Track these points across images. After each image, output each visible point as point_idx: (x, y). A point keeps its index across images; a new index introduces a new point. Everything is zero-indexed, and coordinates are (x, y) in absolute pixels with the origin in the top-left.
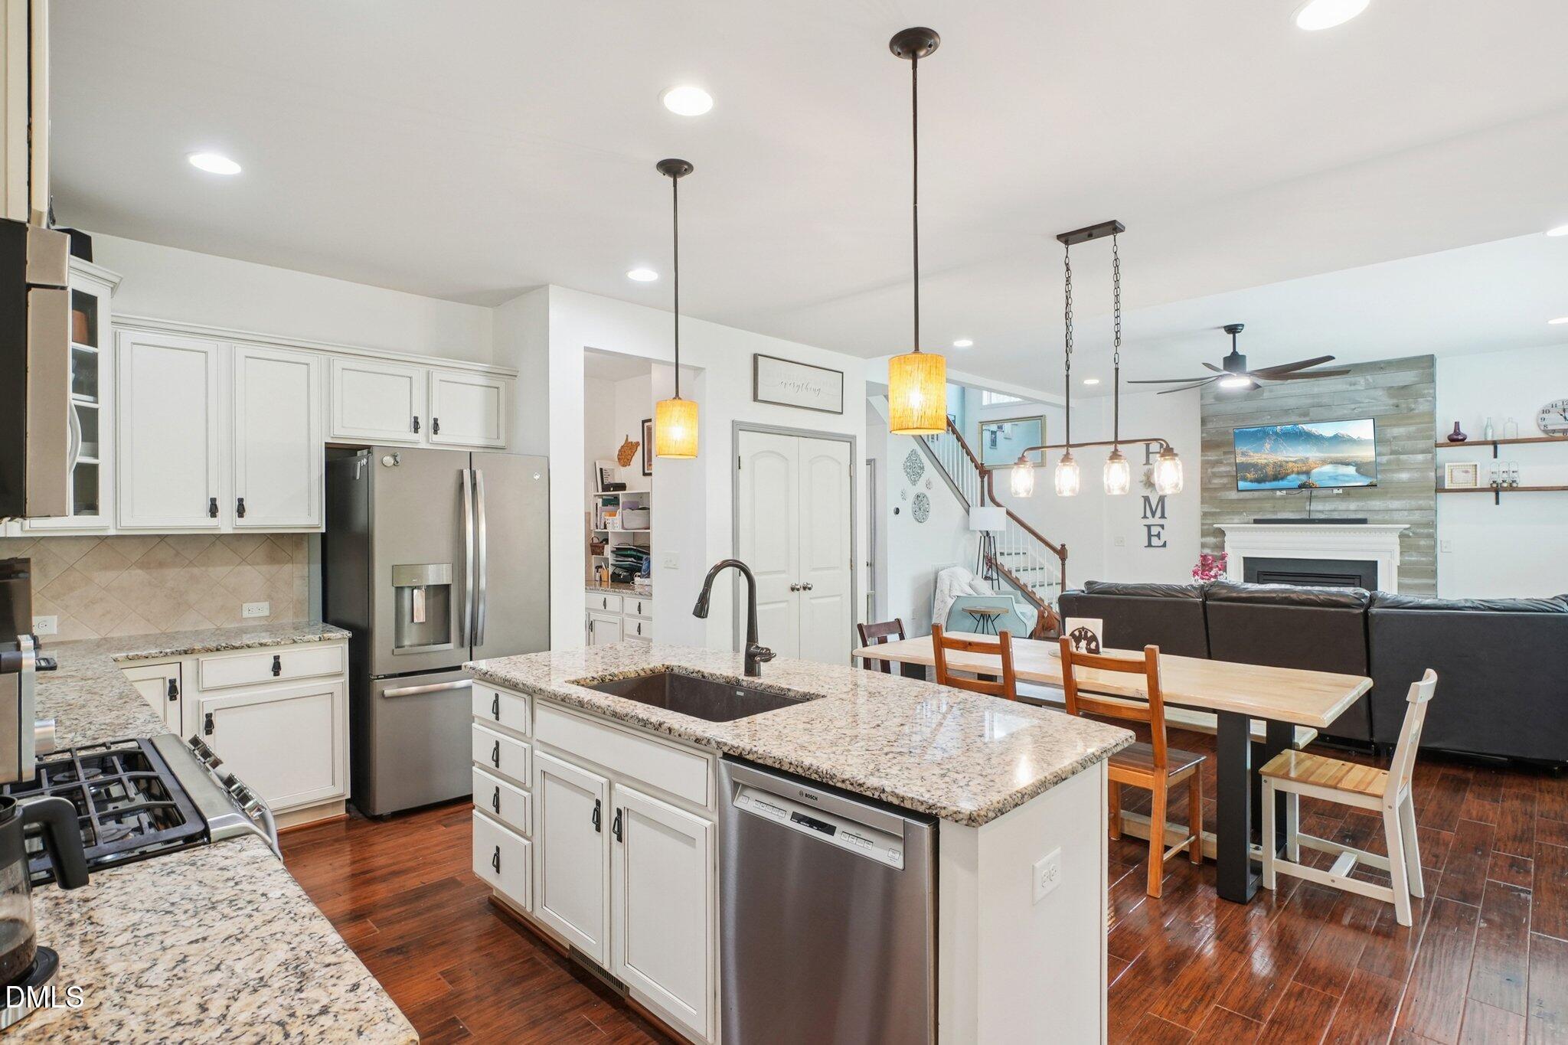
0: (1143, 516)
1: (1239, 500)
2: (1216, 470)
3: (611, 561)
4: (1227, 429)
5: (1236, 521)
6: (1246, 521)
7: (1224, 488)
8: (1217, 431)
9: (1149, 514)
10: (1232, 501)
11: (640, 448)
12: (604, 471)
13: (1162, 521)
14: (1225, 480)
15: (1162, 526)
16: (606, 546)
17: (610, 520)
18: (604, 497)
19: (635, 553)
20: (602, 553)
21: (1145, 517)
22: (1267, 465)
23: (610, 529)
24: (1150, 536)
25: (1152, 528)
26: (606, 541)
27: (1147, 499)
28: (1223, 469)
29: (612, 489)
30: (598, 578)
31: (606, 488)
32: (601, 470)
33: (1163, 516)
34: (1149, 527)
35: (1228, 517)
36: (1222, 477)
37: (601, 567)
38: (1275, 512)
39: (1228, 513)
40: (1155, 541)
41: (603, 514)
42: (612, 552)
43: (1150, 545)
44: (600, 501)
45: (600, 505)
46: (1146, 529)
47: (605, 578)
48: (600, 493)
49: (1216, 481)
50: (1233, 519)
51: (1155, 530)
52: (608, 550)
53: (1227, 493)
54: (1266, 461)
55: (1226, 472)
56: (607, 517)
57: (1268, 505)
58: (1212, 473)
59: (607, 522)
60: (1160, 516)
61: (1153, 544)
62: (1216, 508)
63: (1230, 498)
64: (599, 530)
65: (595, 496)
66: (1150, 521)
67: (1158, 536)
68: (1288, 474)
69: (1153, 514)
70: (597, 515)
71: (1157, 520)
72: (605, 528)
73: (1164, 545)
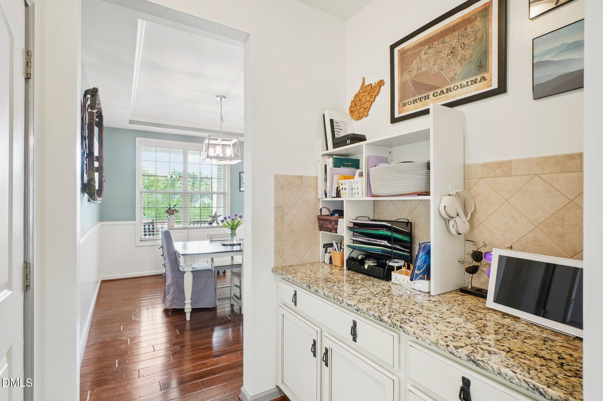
3: (347, 241)
11: (386, 90)
12: (335, 124)
16: (340, 220)
17: (346, 184)
18: (334, 156)
19: (389, 233)
20: (336, 230)
23: (345, 197)
26: (341, 213)
29: (349, 142)
30: (327, 261)
31: (338, 142)
32: (332, 121)
37: (331, 245)
41: (336, 177)
42: (350, 228)
44: (330, 161)
45: (330, 165)
47: (337, 261)
48: (331, 150)
52: (343, 225)
56: (341, 181)
59: (341, 187)
64: (329, 199)
65: (324, 155)
70: (326, 179)
72: (338, 195)
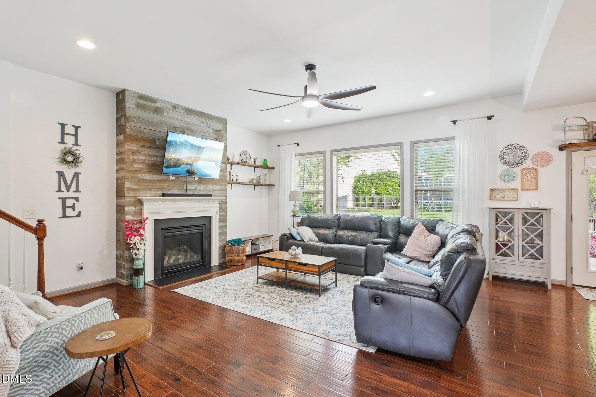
0: (57, 189)
1: (150, 181)
2: (135, 157)
4: (143, 129)
5: (148, 195)
6: (154, 195)
7: (141, 171)
8: (137, 129)
9: (63, 188)
10: (145, 181)
13: (76, 195)
14: (141, 166)
15: (77, 199)
21: (60, 190)
22: (171, 159)
24: (64, 208)
25: (67, 200)
27: (61, 175)
28: (140, 157)
33: (77, 190)
34: (64, 200)
35: (144, 192)
36: (139, 163)
38: (169, 190)
39: (144, 189)
40: (69, 212)
43: (64, 216)
46: (60, 202)
49: (136, 166)
50: (146, 194)
51: (69, 203)
53: (143, 175)
54: (170, 157)
55: (142, 160)
57: (166, 185)
58: (133, 159)
60: (74, 190)
61: (68, 215)
62: (136, 185)
63: (144, 178)
66: (65, 194)
67: (73, 207)
68: (181, 165)
69: (68, 188)
71: (71, 194)
73: (79, 215)
